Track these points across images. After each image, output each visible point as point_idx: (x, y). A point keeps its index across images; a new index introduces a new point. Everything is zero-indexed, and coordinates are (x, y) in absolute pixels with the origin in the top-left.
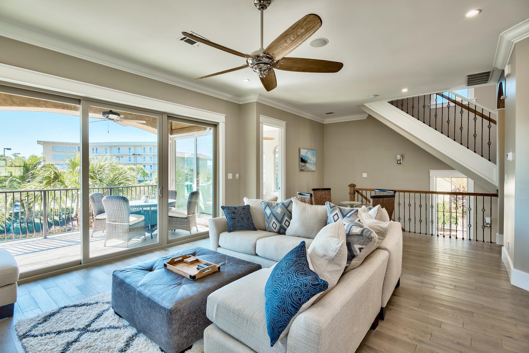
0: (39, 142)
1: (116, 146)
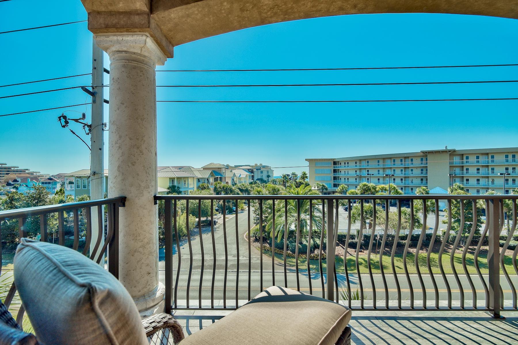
0: (306, 160)
1: (365, 160)
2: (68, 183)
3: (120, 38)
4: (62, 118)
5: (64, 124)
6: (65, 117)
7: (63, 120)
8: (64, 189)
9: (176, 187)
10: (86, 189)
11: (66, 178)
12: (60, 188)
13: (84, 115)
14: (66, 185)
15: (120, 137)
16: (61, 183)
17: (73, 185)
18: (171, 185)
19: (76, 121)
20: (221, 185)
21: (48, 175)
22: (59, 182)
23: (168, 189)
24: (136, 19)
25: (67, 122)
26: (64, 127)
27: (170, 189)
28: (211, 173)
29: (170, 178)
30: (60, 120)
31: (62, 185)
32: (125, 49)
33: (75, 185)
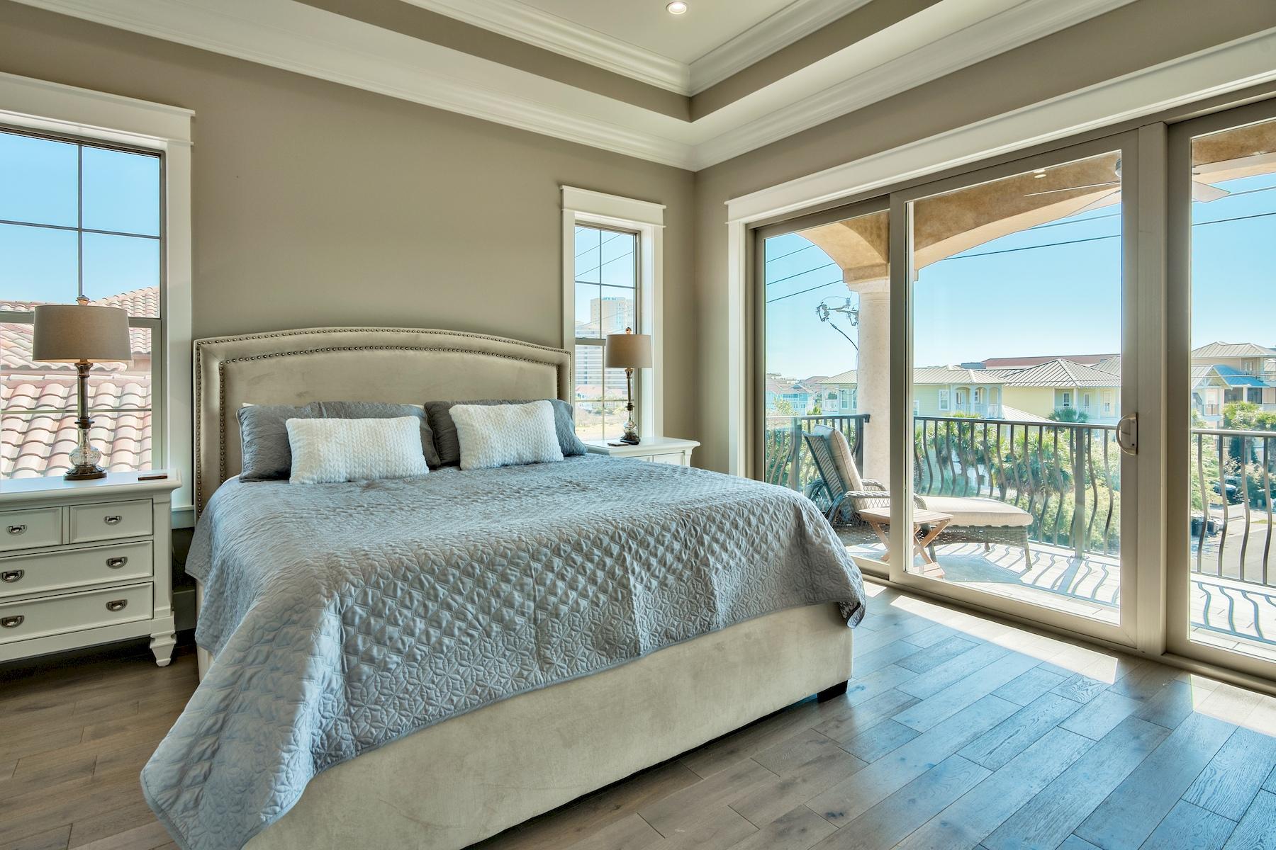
2: (827, 397)
3: (866, 284)
4: (821, 308)
5: (823, 316)
6: (824, 306)
7: (822, 311)
8: (822, 409)
9: (1075, 413)
10: (848, 408)
11: (824, 386)
12: (813, 407)
13: (848, 302)
14: (824, 401)
15: (866, 365)
16: (815, 396)
17: (835, 402)
18: (1061, 407)
19: (839, 310)
20: (1251, 414)
21: (793, 380)
22: (811, 395)
23: (1052, 418)
24: (877, 270)
25: (827, 314)
26: (823, 320)
27: (1058, 419)
28: (1209, 375)
29: (1058, 390)
30: (819, 311)
31: (816, 401)
32: (870, 291)
33: (840, 400)
